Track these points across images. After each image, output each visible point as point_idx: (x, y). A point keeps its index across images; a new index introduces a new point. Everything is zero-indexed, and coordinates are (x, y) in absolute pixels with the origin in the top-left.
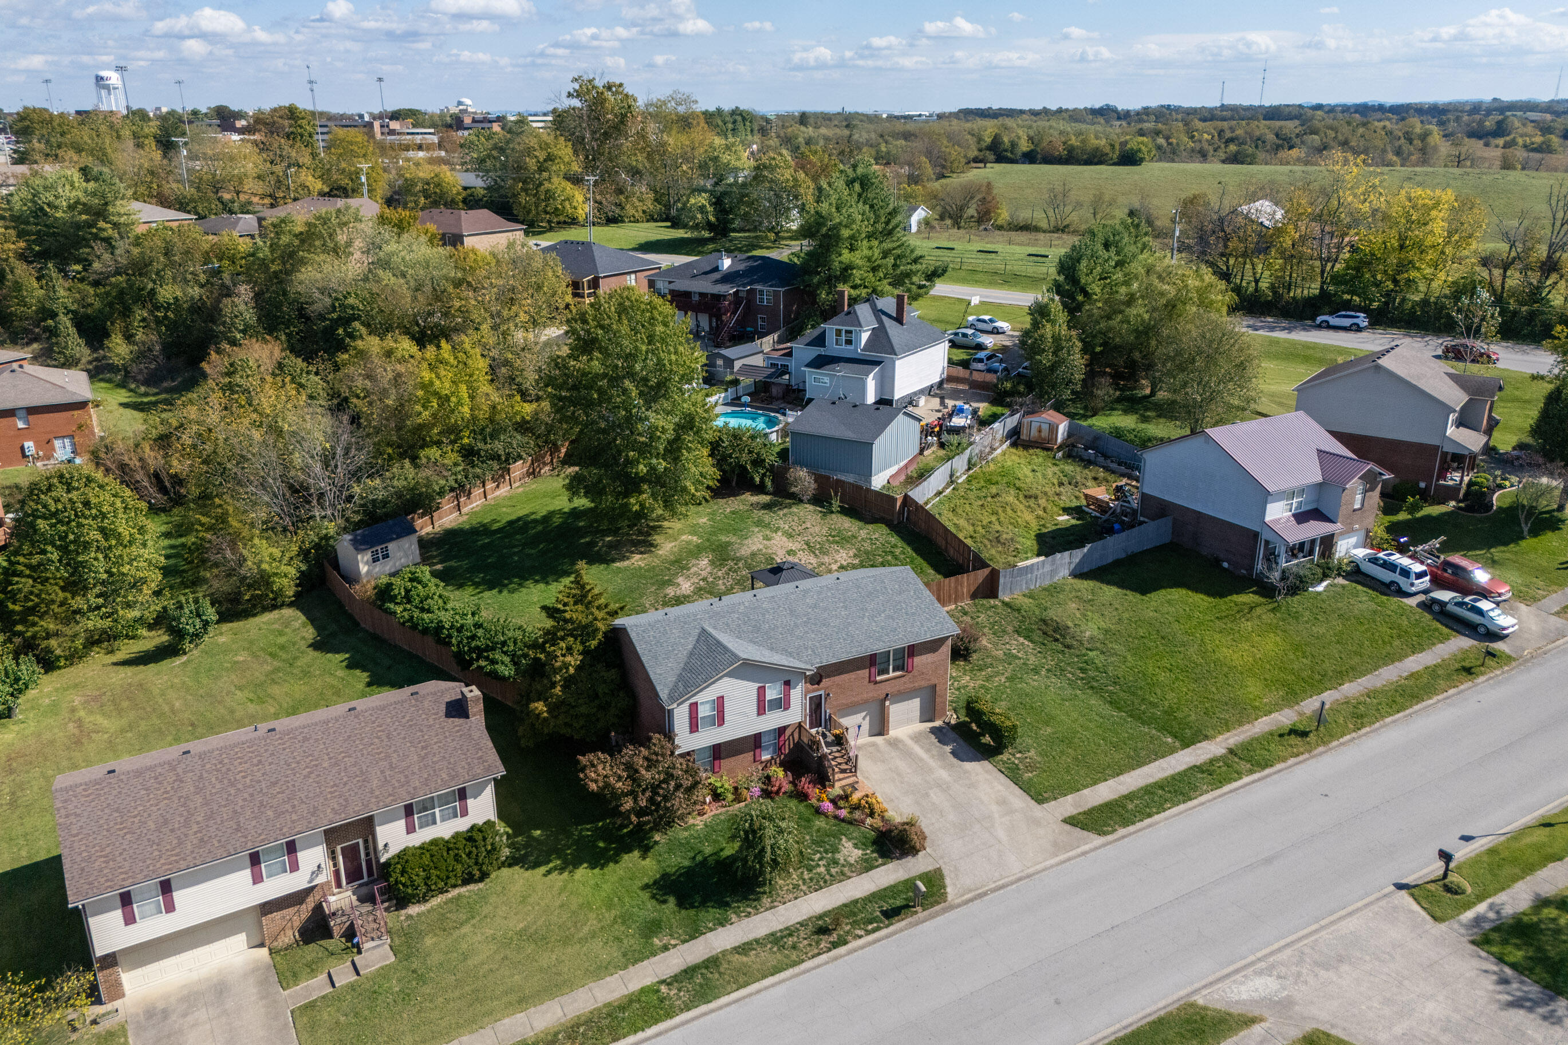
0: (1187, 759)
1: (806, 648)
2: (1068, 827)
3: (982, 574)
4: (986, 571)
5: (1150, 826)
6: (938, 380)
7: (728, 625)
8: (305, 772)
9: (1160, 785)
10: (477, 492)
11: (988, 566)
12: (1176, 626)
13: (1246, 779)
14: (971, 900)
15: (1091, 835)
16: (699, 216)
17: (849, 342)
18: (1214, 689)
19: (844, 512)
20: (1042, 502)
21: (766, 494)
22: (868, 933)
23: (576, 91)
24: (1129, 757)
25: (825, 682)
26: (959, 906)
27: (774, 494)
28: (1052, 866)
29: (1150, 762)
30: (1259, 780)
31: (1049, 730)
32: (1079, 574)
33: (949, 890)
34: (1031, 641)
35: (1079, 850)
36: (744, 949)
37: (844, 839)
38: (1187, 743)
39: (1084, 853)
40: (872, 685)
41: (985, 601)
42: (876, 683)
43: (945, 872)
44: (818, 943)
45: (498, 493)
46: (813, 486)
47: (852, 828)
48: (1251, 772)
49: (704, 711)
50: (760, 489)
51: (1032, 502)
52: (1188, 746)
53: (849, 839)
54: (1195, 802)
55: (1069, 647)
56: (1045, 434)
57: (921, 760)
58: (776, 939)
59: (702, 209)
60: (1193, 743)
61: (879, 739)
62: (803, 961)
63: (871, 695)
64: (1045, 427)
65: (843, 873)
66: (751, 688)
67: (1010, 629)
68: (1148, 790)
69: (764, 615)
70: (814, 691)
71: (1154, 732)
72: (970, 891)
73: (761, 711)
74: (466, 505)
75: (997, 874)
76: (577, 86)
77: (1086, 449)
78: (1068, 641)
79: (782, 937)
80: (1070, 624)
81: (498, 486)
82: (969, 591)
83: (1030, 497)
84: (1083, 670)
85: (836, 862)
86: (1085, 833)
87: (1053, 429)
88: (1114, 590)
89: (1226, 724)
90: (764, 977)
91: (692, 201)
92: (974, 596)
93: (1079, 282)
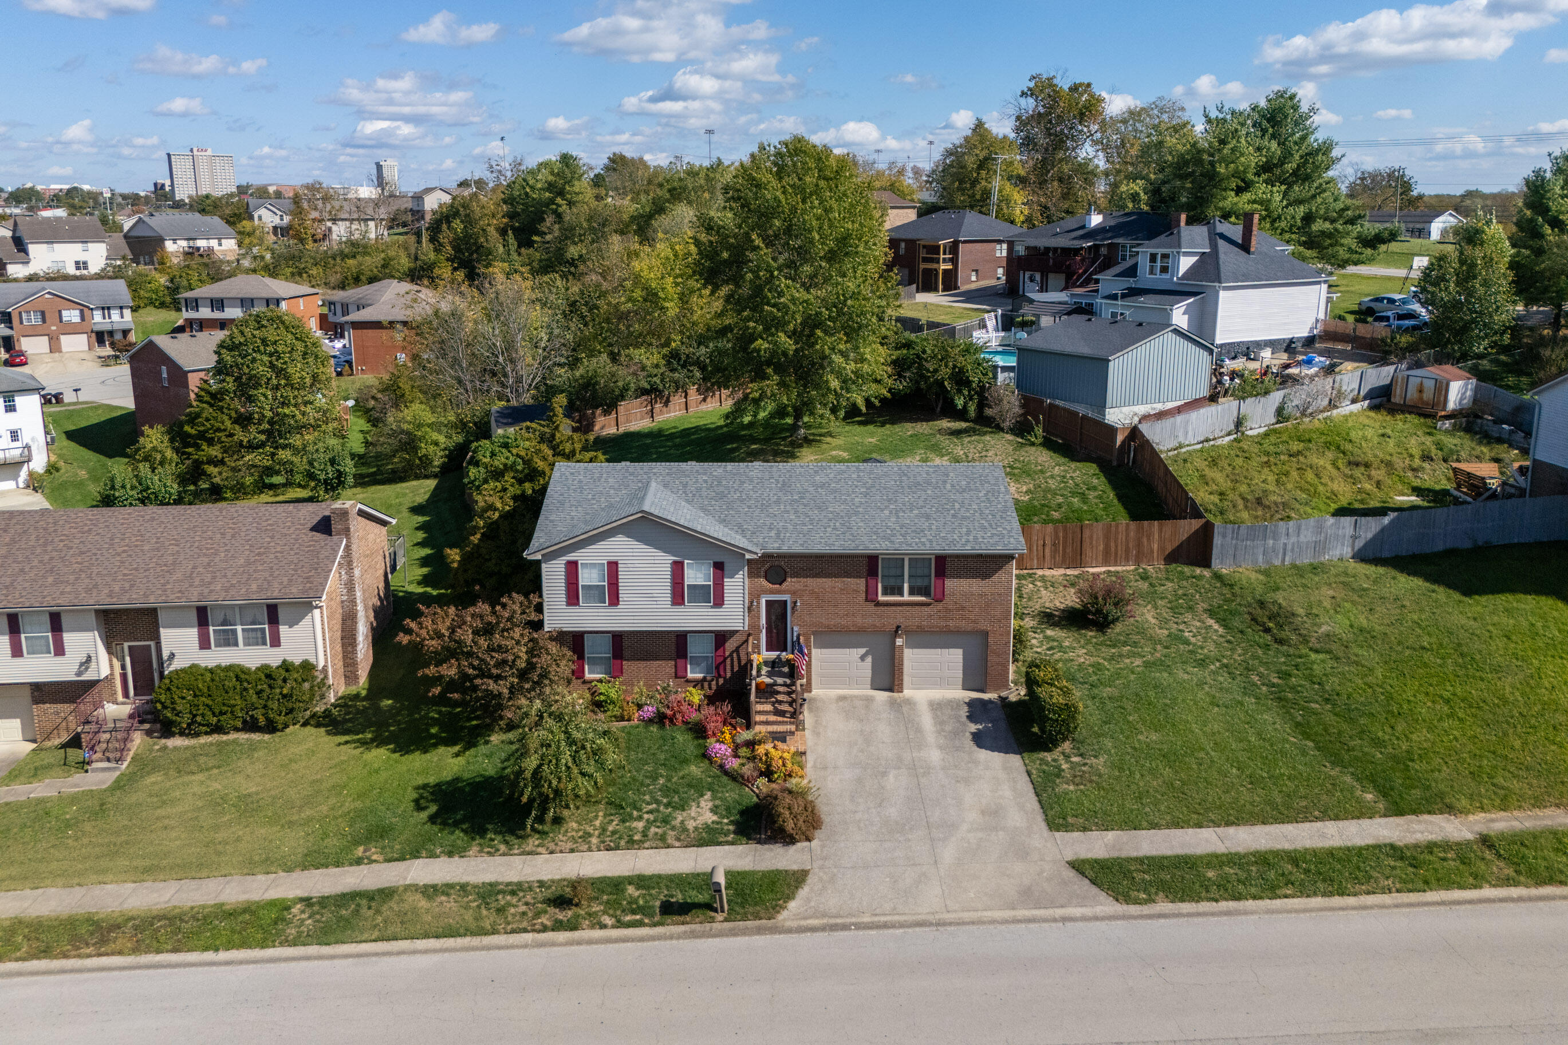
0: (1386, 833)
1: (770, 529)
2: (1070, 874)
3: (1188, 527)
4: (1196, 524)
5: (1228, 913)
6: (1305, 333)
7: (685, 486)
8: (120, 550)
9: (1295, 858)
10: (677, 400)
11: (1203, 517)
12: (1501, 643)
13: (1487, 892)
14: (813, 929)
15: (1102, 896)
16: (1130, 205)
17: (1164, 270)
18: (1517, 744)
19: (1048, 444)
20: (1378, 474)
21: (966, 420)
22: (620, 924)
23: (1030, 89)
24: (1270, 803)
25: (790, 583)
26: (789, 931)
27: (974, 421)
28: (993, 922)
29: (1306, 820)
30: (1520, 899)
31: (1154, 737)
32: (1363, 556)
33: (792, 905)
34: (1225, 627)
35: (1059, 912)
36: (431, 891)
37: (708, 795)
38: (1397, 810)
39: (1065, 919)
40: (871, 607)
41: (1187, 570)
42: (878, 604)
43: (810, 880)
44: (538, 915)
45: (704, 407)
46: (1017, 410)
47: (731, 785)
48: (1508, 882)
49: (587, 577)
50: (961, 415)
51: (1358, 472)
52: (1400, 813)
53: (714, 798)
54: (1351, 901)
55: (1280, 642)
56: (1428, 395)
57: (919, 730)
58: (488, 893)
59: (1135, 197)
60: (1415, 812)
61: (882, 696)
62: (494, 932)
63: (870, 621)
64: (1429, 384)
65: (663, 838)
66: (664, 561)
67: (1201, 606)
68: (1264, 859)
69: (742, 483)
70: (772, 592)
71: (1348, 779)
72: (824, 915)
73: (678, 597)
74: (661, 412)
75: (887, 907)
76: (1032, 84)
77: (1498, 421)
78: (1286, 633)
79: (499, 892)
80: (1301, 611)
81: (704, 400)
82: (1162, 549)
83: (1357, 464)
84: (1285, 675)
85: (666, 821)
86: (1094, 890)
87: (1442, 389)
88: (1417, 582)
89: (1504, 799)
90: (426, 936)
91: (1123, 188)
92: (1173, 558)
93: (1548, 210)
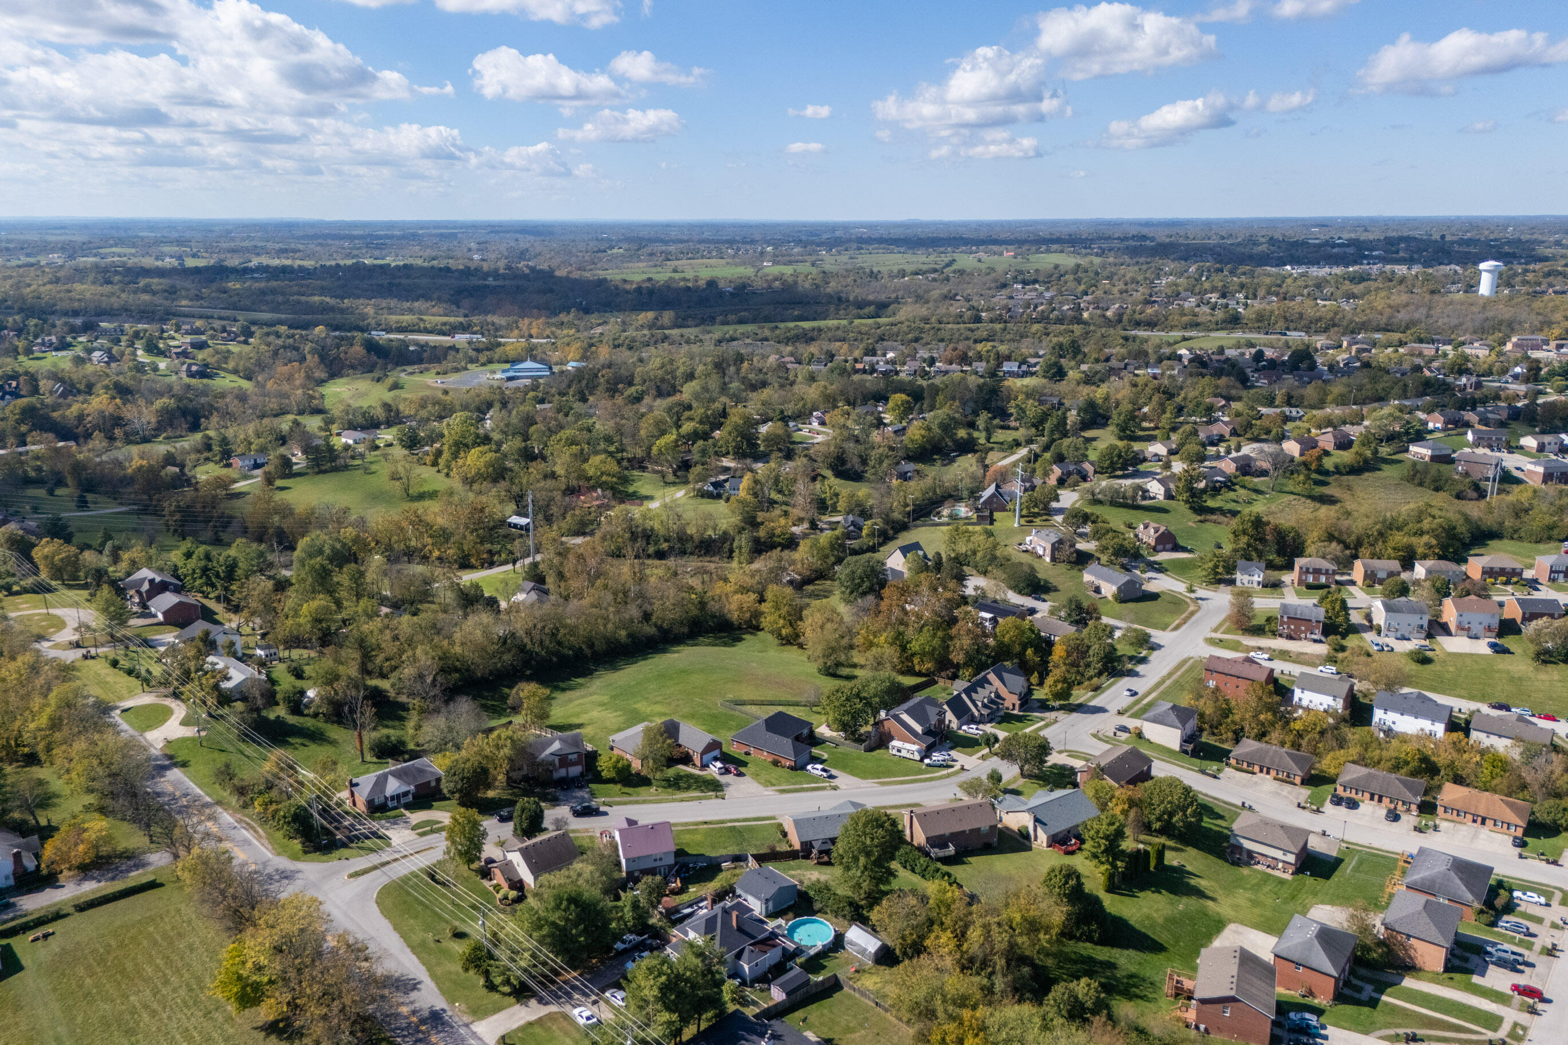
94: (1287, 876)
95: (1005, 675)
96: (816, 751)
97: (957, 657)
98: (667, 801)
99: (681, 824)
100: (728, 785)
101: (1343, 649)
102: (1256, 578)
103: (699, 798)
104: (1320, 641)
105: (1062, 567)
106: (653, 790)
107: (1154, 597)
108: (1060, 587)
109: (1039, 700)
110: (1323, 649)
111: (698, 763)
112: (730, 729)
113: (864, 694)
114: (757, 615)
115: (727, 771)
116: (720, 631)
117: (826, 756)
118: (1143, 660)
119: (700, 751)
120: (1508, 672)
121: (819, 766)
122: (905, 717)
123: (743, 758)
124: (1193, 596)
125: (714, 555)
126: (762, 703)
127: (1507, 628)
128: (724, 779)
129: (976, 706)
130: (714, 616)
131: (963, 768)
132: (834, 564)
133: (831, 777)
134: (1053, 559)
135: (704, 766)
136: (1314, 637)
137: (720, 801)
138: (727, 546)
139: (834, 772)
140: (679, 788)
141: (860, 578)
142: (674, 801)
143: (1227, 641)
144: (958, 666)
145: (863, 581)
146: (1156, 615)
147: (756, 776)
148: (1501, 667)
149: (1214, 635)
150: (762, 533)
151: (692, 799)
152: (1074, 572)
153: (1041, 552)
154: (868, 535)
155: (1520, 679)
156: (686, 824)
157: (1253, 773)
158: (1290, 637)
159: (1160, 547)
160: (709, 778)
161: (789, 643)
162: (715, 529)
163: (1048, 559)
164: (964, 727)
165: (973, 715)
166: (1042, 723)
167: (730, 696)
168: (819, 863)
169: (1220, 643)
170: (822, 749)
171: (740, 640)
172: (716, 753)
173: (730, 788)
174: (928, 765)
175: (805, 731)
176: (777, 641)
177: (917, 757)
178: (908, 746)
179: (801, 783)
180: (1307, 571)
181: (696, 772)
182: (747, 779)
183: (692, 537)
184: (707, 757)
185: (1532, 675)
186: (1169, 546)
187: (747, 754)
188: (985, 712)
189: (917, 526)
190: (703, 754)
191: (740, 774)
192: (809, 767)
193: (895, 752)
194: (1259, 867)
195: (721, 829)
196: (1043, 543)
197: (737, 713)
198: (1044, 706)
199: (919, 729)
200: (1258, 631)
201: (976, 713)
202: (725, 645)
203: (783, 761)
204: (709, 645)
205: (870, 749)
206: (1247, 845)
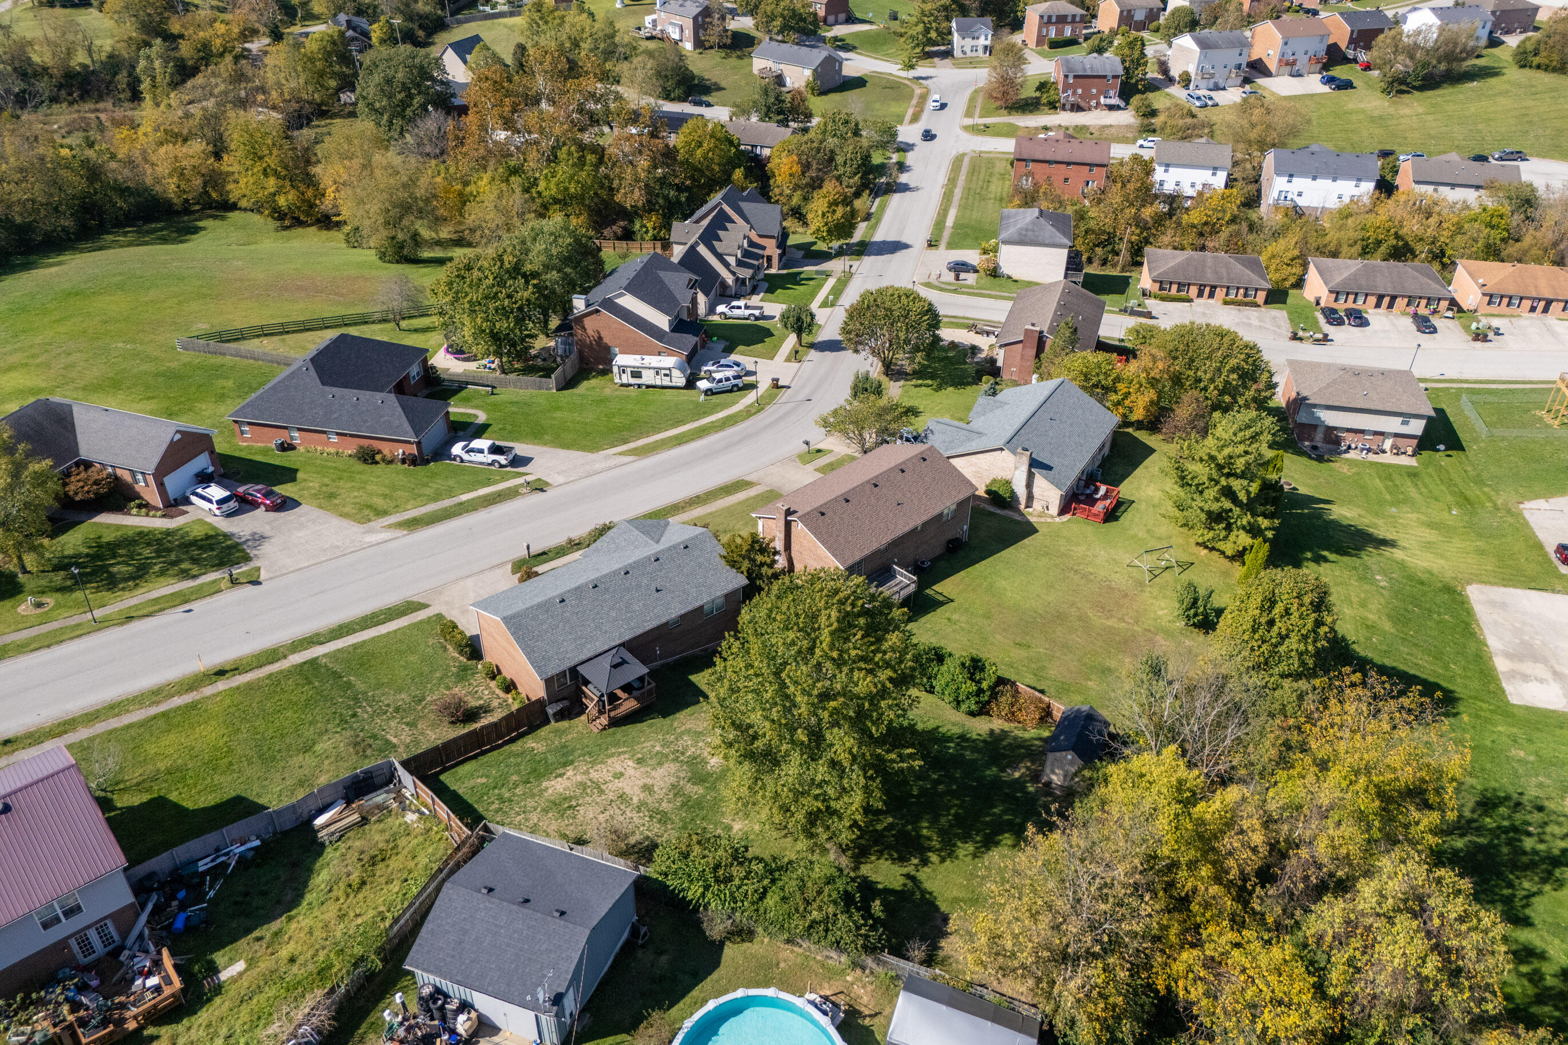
94: (1405, 461)
95: (745, 206)
96: (457, 409)
97: (630, 197)
98: (77, 632)
99: (139, 700)
100: (259, 539)
101: (1153, 113)
102: (982, 41)
103: (183, 599)
104: (1117, 108)
105: (714, 56)
106: (25, 607)
107: (859, 83)
108: (723, 84)
109: (798, 247)
110: (1126, 118)
111: (156, 500)
112: (221, 397)
113: (528, 267)
114: (214, 180)
115: (246, 504)
116: (147, 220)
117: (482, 417)
118: (902, 167)
119: (151, 468)
120: (1363, 111)
121: (482, 443)
122: (629, 302)
123: (279, 459)
124: (912, 74)
125: (100, 98)
126: (283, 330)
127: (1334, 57)
128: (243, 526)
129: (727, 265)
130: (123, 191)
131: (776, 385)
132: (339, 90)
133: (519, 461)
134: (699, 44)
135: (175, 504)
136: (1109, 101)
137: (248, 591)
138: (122, 78)
139: (521, 449)
140: (112, 583)
141: (405, 88)
142: (100, 625)
143: (995, 125)
144: (629, 215)
145: (411, 97)
146: (877, 105)
147: (328, 499)
148: (1351, 106)
149: (969, 121)
150: (186, 50)
151: (159, 606)
152: (733, 61)
153: (676, 36)
154: (382, 41)
155: (1381, 117)
156: (157, 694)
157: (1190, 301)
158: (1077, 108)
159: (831, 19)
160: (198, 532)
161: (298, 223)
162: (90, 51)
163: (688, 46)
164: (721, 308)
165: (724, 284)
166: (831, 282)
167: (202, 326)
168: (615, 723)
169: (985, 130)
170: (467, 400)
171: (196, 230)
172: (202, 462)
173: (266, 548)
174: (709, 392)
175: (415, 370)
176: (272, 224)
177: (679, 379)
178: (654, 361)
179: (450, 493)
180: (1049, 22)
181: (157, 523)
182: (306, 511)
183: (45, 69)
184: (174, 482)
185: (1391, 110)
186: (842, 17)
187: (286, 447)
188: (745, 273)
189: (460, 22)
190: (161, 472)
191: (285, 505)
192: (457, 449)
193: (626, 379)
194: (1352, 455)
195: (274, 679)
196: (678, 20)
197: (228, 360)
198: (812, 255)
199: (662, 321)
200: (1029, 106)
201: (730, 280)
202: (164, 240)
203: (386, 449)
204: (130, 244)
205: (569, 384)
206: (1330, 418)
